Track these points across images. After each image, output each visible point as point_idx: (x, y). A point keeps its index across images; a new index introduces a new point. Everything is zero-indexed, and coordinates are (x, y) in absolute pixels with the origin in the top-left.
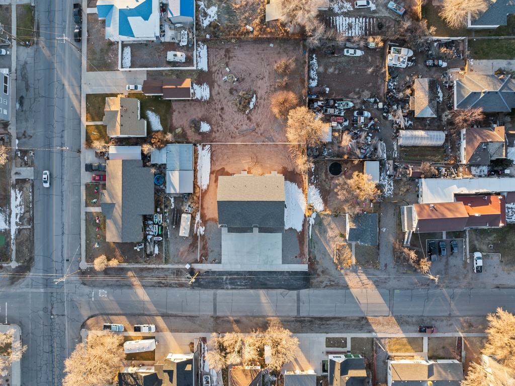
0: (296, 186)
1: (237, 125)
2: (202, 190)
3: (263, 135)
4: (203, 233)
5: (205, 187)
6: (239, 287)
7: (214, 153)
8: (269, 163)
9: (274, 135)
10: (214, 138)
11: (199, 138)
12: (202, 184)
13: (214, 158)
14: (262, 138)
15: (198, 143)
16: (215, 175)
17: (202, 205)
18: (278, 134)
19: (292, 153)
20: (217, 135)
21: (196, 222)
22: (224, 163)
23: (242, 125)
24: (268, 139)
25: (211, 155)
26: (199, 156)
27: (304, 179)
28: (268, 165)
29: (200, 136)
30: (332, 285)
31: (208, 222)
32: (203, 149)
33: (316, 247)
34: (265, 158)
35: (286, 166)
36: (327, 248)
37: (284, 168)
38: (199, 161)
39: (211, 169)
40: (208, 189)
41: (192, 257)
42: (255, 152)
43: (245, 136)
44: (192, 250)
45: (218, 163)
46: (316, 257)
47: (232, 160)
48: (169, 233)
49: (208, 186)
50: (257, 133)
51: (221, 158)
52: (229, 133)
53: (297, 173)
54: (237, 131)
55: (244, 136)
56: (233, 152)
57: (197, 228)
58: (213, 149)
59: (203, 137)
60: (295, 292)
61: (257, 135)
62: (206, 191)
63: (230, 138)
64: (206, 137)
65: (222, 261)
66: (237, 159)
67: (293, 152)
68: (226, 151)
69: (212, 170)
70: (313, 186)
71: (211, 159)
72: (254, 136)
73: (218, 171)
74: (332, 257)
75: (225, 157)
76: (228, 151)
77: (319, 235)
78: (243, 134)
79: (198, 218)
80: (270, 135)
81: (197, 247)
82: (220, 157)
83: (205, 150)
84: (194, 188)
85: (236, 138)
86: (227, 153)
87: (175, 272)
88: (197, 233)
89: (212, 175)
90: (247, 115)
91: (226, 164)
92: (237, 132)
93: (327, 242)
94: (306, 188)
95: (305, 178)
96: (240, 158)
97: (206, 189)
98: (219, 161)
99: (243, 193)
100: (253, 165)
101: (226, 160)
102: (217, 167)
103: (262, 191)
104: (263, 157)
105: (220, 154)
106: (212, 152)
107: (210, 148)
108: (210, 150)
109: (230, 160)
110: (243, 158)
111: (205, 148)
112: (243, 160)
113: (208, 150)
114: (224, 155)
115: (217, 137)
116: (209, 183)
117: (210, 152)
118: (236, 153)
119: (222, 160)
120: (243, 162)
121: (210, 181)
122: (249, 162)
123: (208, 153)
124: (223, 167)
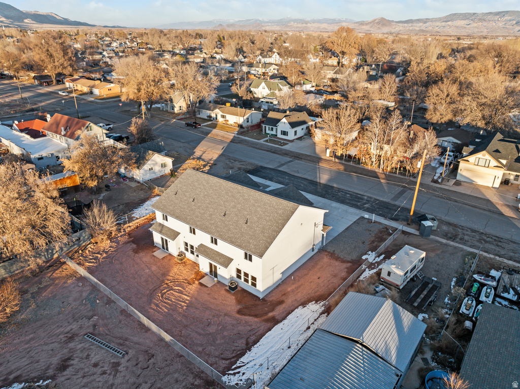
1: (104, 373)
3: (90, 313)
4: (369, 253)
5: (314, 307)
6: (351, 193)
7: (228, 355)
8: (147, 271)
12: (316, 315)
13: (241, 343)
14: (101, 309)
16: (271, 314)
18: (68, 297)
22: (228, 320)
23: (95, 365)
24: (93, 302)
25: (243, 354)
27: (132, 227)
28: (154, 268)
30: (235, 160)
31: (349, 260)
32: (250, 383)
34: (143, 279)
35: (130, 253)
39: (270, 330)
40: (309, 301)
42: (145, 299)
43: (121, 338)
45: (243, 329)
47: (206, 315)
48: (453, 284)
49: (304, 304)
50: (94, 326)
51: (225, 333)
52: (146, 372)
53: (130, 238)
54: (123, 361)
55: (126, 339)
56: (186, 326)
58: (223, 364)
60: (279, 169)
61: (100, 322)
62: (317, 299)
63: (159, 358)
65: (358, 218)
66: (193, 310)
67: (91, 259)
68: (199, 340)
69: (269, 324)
70: (133, 215)
71: (248, 347)
72: (105, 325)
73: (256, 316)
74: (206, 171)
75: (212, 329)
76: (193, 334)
78: (121, 344)
80: (81, 304)
82: (224, 337)
83: (244, 378)
85: (144, 348)
86: (200, 334)
87: (458, 240)
88: (385, 258)
89: (279, 317)
90: (53, 378)
91: (226, 315)
92: (127, 358)
95: (130, 226)
96: (185, 308)
97: (314, 302)
98: (235, 332)
99: (239, 203)
100: (177, 283)
101: (218, 322)
102: (250, 323)
103: (205, 195)
104: (144, 284)
105: (218, 342)
106: (233, 360)
107: (229, 374)
108: (233, 367)
109: (211, 317)
110: (181, 305)
111: (241, 380)
112: (184, 302)
113: (239, 373)
114: (210, 334)
115: (184, 384)
116: (297, 307)
117: (238, 364)
118: (181, 321)
119: (227, 328)
120: (188, 298)
121: (292, 311)
122: (176, 292)
123: (243, 364)
124: (238, 316)
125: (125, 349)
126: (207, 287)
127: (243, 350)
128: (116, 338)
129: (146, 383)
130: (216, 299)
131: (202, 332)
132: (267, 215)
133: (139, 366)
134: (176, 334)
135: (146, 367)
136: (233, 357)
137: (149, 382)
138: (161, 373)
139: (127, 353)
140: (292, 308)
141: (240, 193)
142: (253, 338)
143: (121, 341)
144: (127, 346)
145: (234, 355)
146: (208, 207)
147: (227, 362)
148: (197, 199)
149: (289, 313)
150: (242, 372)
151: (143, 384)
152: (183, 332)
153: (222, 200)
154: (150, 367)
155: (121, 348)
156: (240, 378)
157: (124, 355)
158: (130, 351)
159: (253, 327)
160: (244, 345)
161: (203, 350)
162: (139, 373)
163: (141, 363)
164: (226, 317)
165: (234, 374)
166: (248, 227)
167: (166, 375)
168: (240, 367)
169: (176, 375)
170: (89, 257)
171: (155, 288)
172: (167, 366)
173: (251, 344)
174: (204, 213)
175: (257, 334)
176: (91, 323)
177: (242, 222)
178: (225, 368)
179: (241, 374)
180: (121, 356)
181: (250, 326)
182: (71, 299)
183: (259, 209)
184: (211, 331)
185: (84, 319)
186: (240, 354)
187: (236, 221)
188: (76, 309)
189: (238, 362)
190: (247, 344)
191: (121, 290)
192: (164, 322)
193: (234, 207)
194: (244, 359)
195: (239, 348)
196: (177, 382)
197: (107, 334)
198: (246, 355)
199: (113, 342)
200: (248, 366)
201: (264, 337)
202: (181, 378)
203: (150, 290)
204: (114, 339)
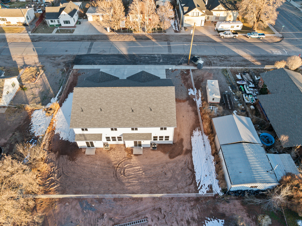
0: (61, 136)
2: (200, 130)
3: (98, 215)
4: (189, 90)
5: (196, 133)
6: (146, 55)
7: (189, 181)
8: (96, 167)
9: (78, 215)
10: (193, 208)
11: (223, 207)
12: (201, 137)
13: (188, 172)
14: (102, 208)
15: (223, 197)
16: (184, 149)
17: (196, 114)
18: (70, 217)
19: (53, 181)
20: (188, 214)
21: (200, 99)
22: (171, 165)
24: (91, 208)
25: (194, 177)
26: (214, 175)
27: (47, 144)
28: (98, 163)
29: (221, 210)
30: (54, 57)
31: (185, 99)
32: (210, 187)
33: (58, 80)
34: (101, 173)
35: (70, 162)
36: (46, 79)
37: (73, 160)
38: (213, 168)
39: (192, 157)
40: (192, 132)
41: (199, 73)
42: (117, 184)
43: (133, 214)
44: (199, 77)
45: (182, 164)
46: (62, 74)
47: (159, 170)
48: (231, 90)
49: (191, 135)
50: (110, 219)
51: (177, 172)
52: (167, 218)
53: (55, 152)
54: (150, 223)
55: (137, 212)
56: (156, 182)
57: (198, 94)
58: (192, 187)
59: (215, 209)
60: (91, 53)
61: (111, 215)
62: (194, 128)
63: (164, 207)
64: (208, 209)
65: (165, 71)
66: (149, 172)
67: (50, 184)
68: (170, 184)
69: (189, 155)
70: (36, 135)
71: (193, 171)
72: (116, 214)
73: (179, 154)
74: (44, 74)
75: (169, 175)
76: (164, 184)
77: (51, 89)
78: (138, 216)
79: (199, 102)
80: (85, 215)
81: (194, 80)
82: (178, 175)
83: (206, 186)
84: (211, 126)
85: (151, 209)
86: (168, 181)
87: (213, 64)
88: (197, 90)
89: (189, 148)
91: (167, 163)
92: (150, 220)
93: (44, 84)
94: (49, 133)
95: (44, 145)
96: (144, 173)
97: (194, 131)
98: (180, 168)
99: (136, 100)
100: (123, 163)
101: (168, 170)
102: (181, 160)
103: (107, 103)
104: (105, 176)
105: (179, 179)
106: (194, 182)
107: (199, 190)
108: (197, 185)
109: (162, 169)
110: (140, 173)
111: (206, 188)
112: (140, 171)
113: (202, 186)
114: (171, 178)
115: (188, 209)
116: (191, 138)
117: (198, 183)
118: (151, 181)
119: (175, 169)
120: (139, 167)
121: (191, 141)
122: (129, 168)
123: (200, 181)
124: (173, 160)
125: (143, 217)
126: (141, 154)
127: (192, 174)
128: (131, 215)
129: (173, 223)
130: (152, 158)
131: (167, 179)
132: (160, 100)
133: (160, 218)
134: (157, 190)
135: (164, 216)
136: (193, 181)
137: (174, 221)
138: (173, 213)
139: (147, 218)
140: (189, 140)
141: (130, 92)
142: (190, 166)
143: (136, 215)
144: (142, 215)
145: (191, 180)
146: (116, 111)
147: (193, 185)
148: (103, 108)
149: (191, 143)
150: (203, 184)
151: (173, 224)
152: (159, 186)
153: (122, 102)
154: (166, 214)
155: (140, 218)
156: (205, 188)
157: (147, 220)
158: (147, 216)
159: (184, 160)
160: (190, 172)
161: (178, 187)
162: (164, 221)
163: (159, 217)
164: (168, 164)
165: (201, 188)
166: (154, 112)
167: (177, 212)
168: (200, 183)
169: (181, 208)
170: (47, 183)
171: (114, 174)
172: (172, 207)
173: (192, 169)
174: (117, 116)
175: (189, 162)
176: (106, 219)
177: (148, 111)
178: (195, 188)
179: (203, 186)
180: (146, 221)
181: (183, 161)
182: (73, 216)
183: (152, 98)
184: (170, 176)
185: (99, 220)
186: (193, 177)
187: (143, 111)
188: (85, 219)
189: (197, 181)
190: (191, 170)
191: (97, 189)
192: (143, 188)
193: (135, 103)
194: (197, 178)
195: (190, 175)
196: (184, 211)
197: (124, 218)
198: (196, 176)
199: (132, 218)
200: (202, 180)
201: (193, 162)
202: (184, 208)
203: (114, 176)
204: (131, 217)
